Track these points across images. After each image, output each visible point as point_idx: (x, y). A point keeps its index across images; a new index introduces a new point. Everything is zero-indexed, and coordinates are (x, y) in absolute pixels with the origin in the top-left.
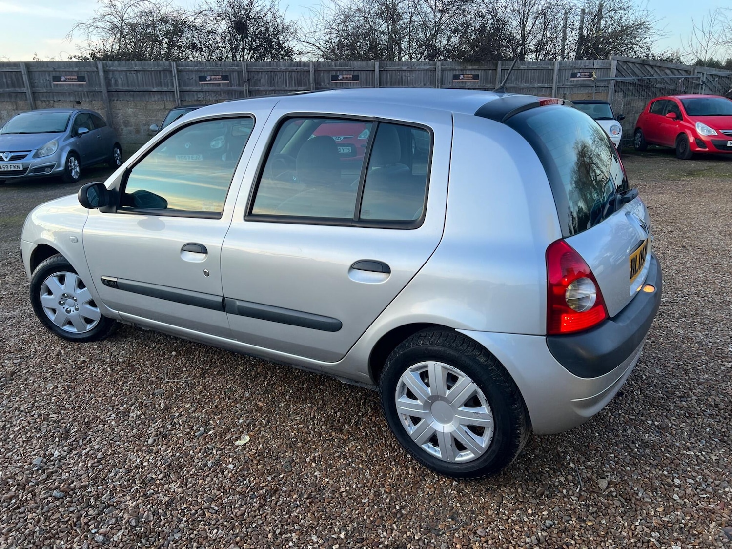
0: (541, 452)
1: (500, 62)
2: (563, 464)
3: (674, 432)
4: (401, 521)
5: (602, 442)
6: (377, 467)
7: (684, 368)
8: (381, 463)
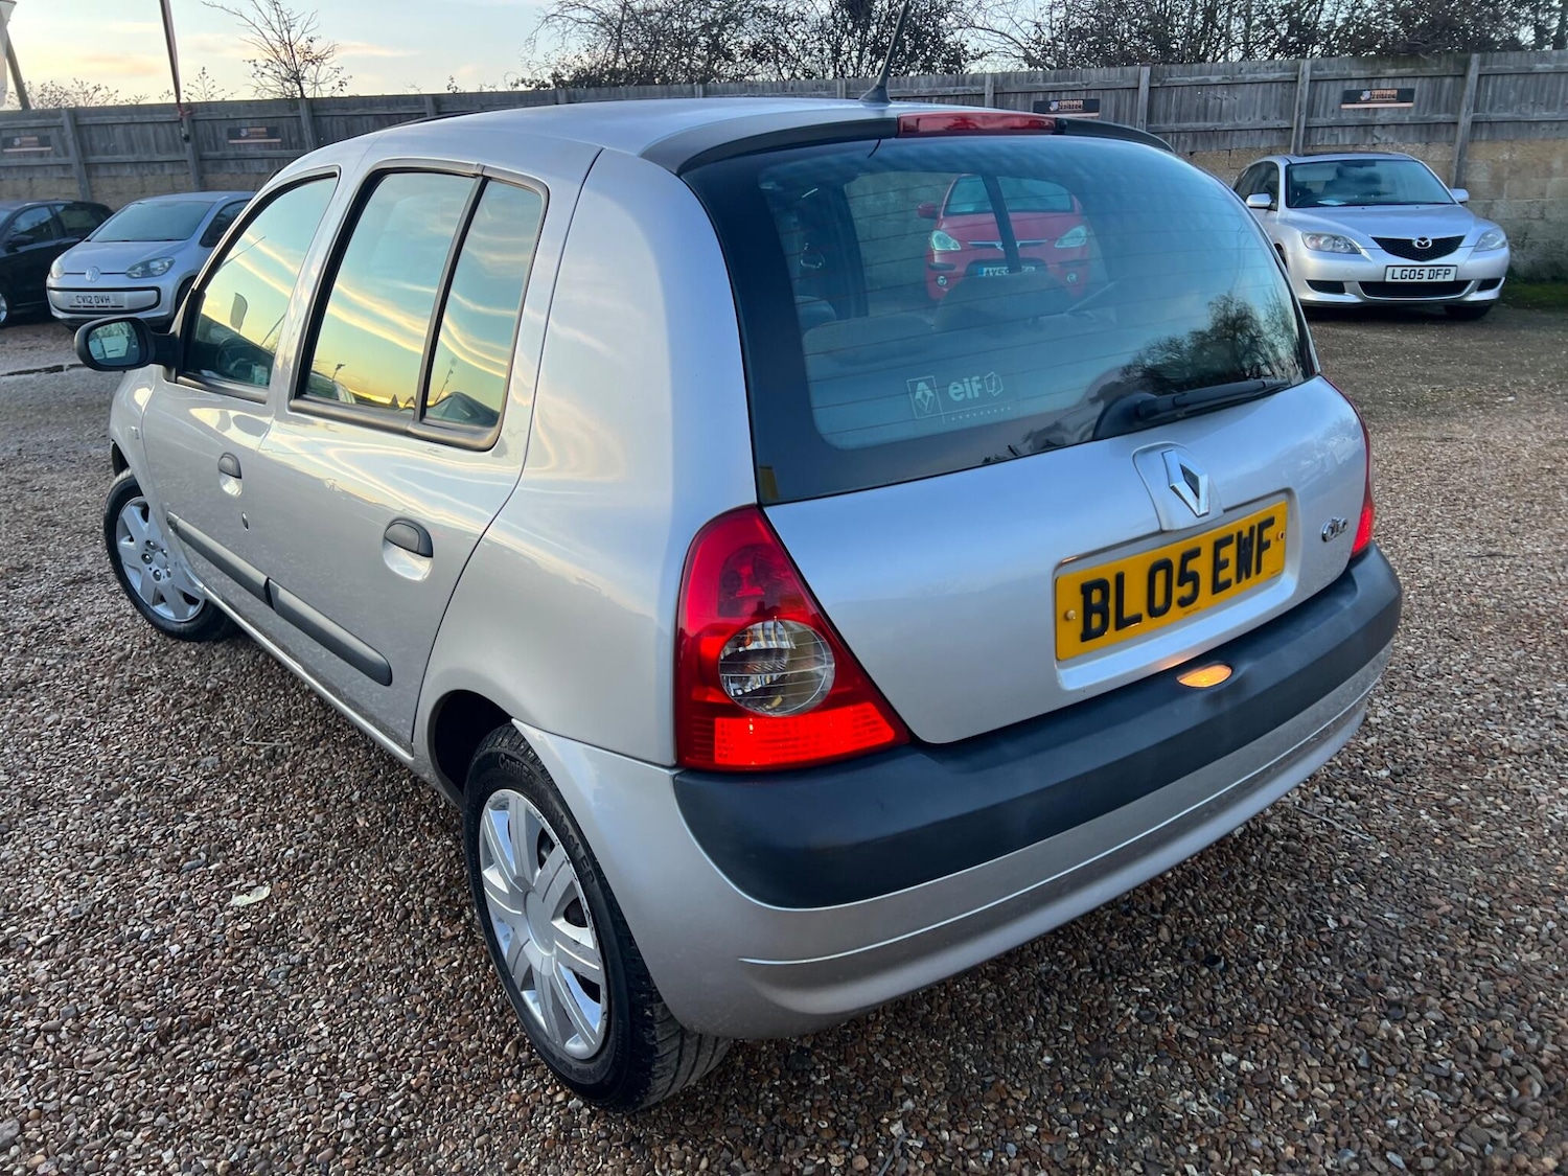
0: (852, 1075)
3: (1277, 1105)
5: (1041, 1083)
6: (448, 1019)
7: (1481, 920)
8: (464, 1013)
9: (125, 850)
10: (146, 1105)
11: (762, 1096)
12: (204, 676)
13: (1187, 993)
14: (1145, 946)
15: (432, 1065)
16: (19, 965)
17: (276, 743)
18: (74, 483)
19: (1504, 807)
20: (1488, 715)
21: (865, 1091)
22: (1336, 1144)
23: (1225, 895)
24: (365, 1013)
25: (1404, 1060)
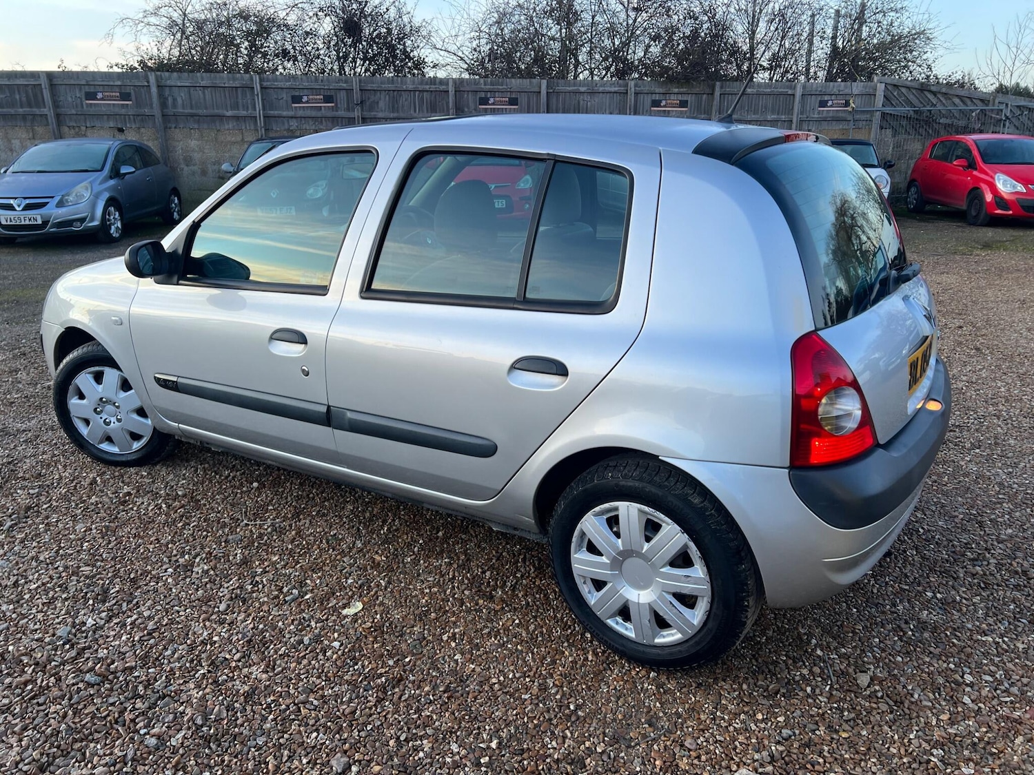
1: (718, 83)
2: (806, 651)
3: (964, 609)
4: (577, 726)
8: (548, 645)
9: (236, 597)
17: (269, 521)
21: (788, 639)
22: (998, 620)
24: (491, 655)
25: (996, 581)
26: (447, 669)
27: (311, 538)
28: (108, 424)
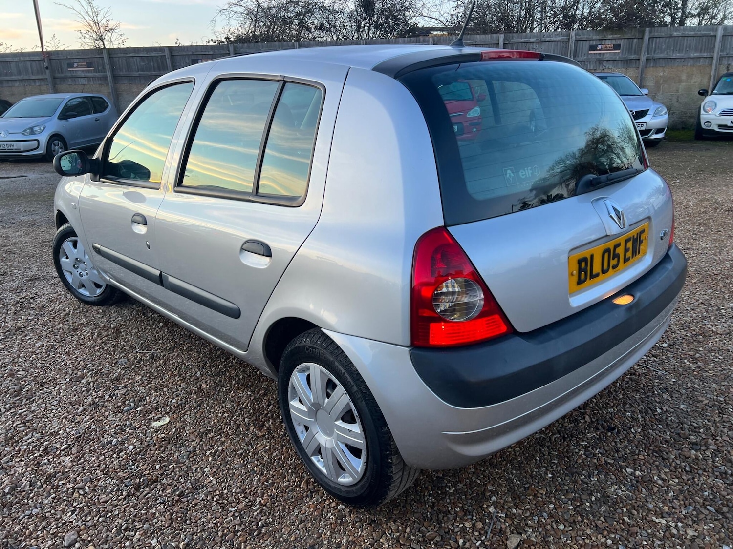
0: (465, 487)
1: (647, 29)
2: (482, 507)
3: (656, 489)
4: (253, 541)
5: (550, 486)
6: (271, 473)
7: (722, 406)
8: (278, 470)
9: (94, 404)
10: (137, 520)
11: (426, 498)
12: (109, 321)
13: (604, 444)
14: (580, 424)
15: (269, 494)
16: (55, 459)
17: (153, 351)
18: (17, 233)
19: (720, 357)
20: (704, 318)
21: (472, 494)
22: (684, 504)
23: (609, 400)
24: (231, 472)
25: (705, 467)
26: (193, 478)
27: (171, 366)
28: (81, 276)
